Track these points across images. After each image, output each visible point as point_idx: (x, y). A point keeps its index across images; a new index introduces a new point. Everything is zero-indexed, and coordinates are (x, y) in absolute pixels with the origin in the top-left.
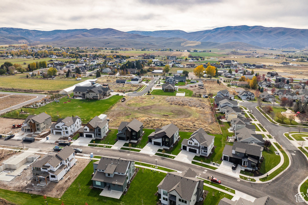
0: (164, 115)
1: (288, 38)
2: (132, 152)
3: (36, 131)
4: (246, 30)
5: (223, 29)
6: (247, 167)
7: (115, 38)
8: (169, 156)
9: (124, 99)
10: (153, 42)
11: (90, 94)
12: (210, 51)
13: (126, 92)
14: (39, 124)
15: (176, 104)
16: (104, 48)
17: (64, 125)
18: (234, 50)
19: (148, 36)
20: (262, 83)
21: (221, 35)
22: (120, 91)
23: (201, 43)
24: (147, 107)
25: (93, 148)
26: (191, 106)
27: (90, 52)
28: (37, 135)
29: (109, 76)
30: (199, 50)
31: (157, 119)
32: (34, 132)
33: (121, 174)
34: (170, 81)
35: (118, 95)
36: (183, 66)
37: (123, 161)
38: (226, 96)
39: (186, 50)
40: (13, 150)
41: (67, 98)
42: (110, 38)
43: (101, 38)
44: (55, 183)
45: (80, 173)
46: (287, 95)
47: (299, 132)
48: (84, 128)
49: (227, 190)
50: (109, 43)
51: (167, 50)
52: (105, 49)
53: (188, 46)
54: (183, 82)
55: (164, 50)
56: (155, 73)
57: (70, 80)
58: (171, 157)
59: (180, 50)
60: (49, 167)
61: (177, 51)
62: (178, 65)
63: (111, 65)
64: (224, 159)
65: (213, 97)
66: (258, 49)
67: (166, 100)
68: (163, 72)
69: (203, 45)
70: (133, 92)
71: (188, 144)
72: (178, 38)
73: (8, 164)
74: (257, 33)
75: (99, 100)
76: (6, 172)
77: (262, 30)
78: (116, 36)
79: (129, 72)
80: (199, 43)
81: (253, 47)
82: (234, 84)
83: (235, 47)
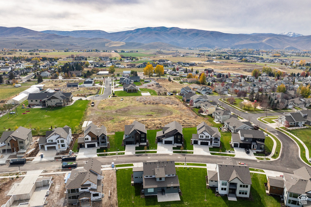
0: (148, 115)
1: (201, 39)
2: (149, 155)
3: (18, 150)
4: (165, 31)
5: (144, 30)
6: (256, 149)
7: (28, 38)
8: (187, 152)
9: (93, 103)
10: (74, 42)
11: (51, 101)
12: (137, 51)
13: (88, 95)
14: (23, 141)
15: (150, 104)
16: (18, 50)
17: (60, 137)
18: (158, 50)
19: (67, 37)
20: (208, 78)
21: (143, 35)
22: (80, 96)
23: (125, 43)
24: (124, 109)
25: (105, 157)
26: (166, 104)
27: (3, 54)
28: (24, 155)
29: (53, 80)
30: (126, 51)
31: (145, 119)
32: (17, 152)
33: (171, 176)
34: (126, 81)
35: (81, 99)
36: (124, 67)
37: (168, 162)
38: (190, 92)
39: (113, 51)
40: (6, 177)
41: (22, 109)
42: (21, 38)
43: (10, 39)
44: (99, 202)
45: (116, 185)
46: (237, 87)
47: (266, 117)
48: (85, 138)
49: (257, 170)
50: (22, 44)
51: (93, 50)
52: (20, 50)
53: (113, 47)
54: (137, 82)
55: (89, 51)
56: (100, 74)
57: (5, 87)
58: (190, 153)
59: (106, 51)
60: (89, 185)
61: (104, 51)
62: (118, 65)
63: (43, 68)
64: (234, 147)
65: (177, 94)
66: (179, 49)
67: (137, 101)
68: (109, 73)
69: (128, 45)
70: (96, 95)
71: (199, 138)
72: (101, 38)
73: (17, 195)
74: (174, 34)
75: (64, 107)
76: (24, 204)
77: (179, 31)
78: (29, 36)
79: (74, 75)
80: (123, 43)
81: (174, 47)
82: (185, 81)
83: (159, 47)
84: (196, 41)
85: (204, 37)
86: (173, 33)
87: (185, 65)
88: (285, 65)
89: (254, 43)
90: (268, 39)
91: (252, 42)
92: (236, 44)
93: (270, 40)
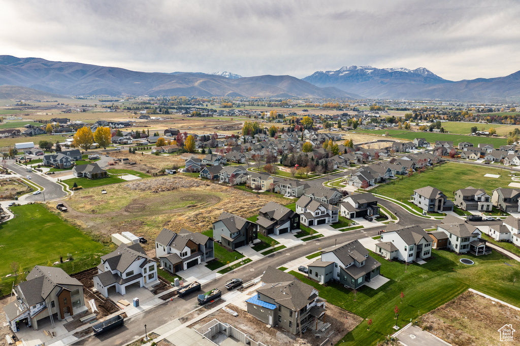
0: (190, 207)
1: (93, 81)
2: (282, 251)
4: (14, 65)
6: (373, 215)
9: (61, 206)
14: (79, 288)
25: (234, 272)
32: (71, 314)
34: (64, 160)
64: (351, 218)
70: (34, 193)
71: (315, 216)
82: (160, 151)
83: (14, 95)
84: (85, 84)
85: (98, 77)
86: (36, 70)
87: (117, 126)
88: (255, 117)
89: (183, 87)
90: (201, 81)
91: (179, 86)
92: (156, 89)
93: (205, 82)
